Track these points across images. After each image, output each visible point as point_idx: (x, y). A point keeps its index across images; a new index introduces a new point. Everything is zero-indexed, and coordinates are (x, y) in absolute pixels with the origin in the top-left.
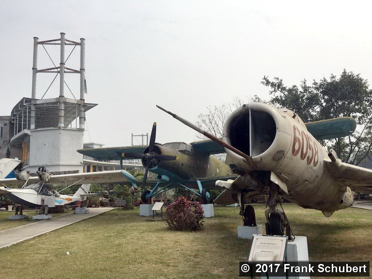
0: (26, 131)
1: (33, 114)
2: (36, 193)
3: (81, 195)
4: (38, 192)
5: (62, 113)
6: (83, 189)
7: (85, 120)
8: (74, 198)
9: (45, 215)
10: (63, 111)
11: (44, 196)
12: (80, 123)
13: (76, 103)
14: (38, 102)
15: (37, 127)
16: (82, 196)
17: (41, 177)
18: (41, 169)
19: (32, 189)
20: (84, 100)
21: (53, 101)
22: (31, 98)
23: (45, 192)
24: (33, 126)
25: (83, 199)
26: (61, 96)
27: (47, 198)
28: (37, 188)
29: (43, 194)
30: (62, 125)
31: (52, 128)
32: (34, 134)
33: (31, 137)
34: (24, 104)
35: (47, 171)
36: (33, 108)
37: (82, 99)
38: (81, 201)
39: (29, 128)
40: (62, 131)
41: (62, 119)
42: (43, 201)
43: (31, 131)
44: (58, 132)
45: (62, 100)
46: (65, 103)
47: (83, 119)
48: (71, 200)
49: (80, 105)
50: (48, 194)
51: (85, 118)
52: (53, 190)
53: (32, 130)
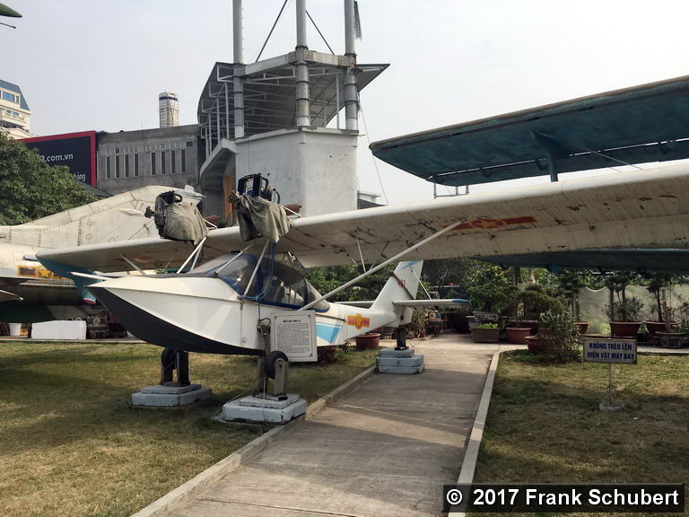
0: (226, 144)
1: (239, 101)
2: (234, 296)
3: (395, 305)
4: (239, 289)
5: (305, 91)
6: (401, 283)
7: (358, 107)
8: (376, 317)
9: (274, 402)
10: (306, 86)
11: (266, 312)
12: (348, 116)
13: (336, 64)
14: (248, 72)
15: (248, 132)
16: (400, 308)
17: (249, 222)
18: (250, 184)
19: (215, 276)
20: (355, 56)
21: (283, 62)
22: (232, 62)
23: (271, 293)
24: (240, 132)
25: (402, 318)
26: (301, 47)
27: (279, 321)
28: (235, 275)
29: (263, 302)
30: (306, 122)
31: (284, 131)
32: (244, 149)
33: (237, 157)
34: (219, 79)
35: (274, 196)
36: (238, 86)
37: (350, 54)
38: (396, 325)
39: (232, 137)
40: (305, 138)
41: (306, 108)
42: (264, 330)
43: (237, 144)
44: (295, 140)
45: (302, 59)
46: (310, 64)
47: (354, 106)
48: (366, 322)
49: (345, 68)
50: (285, 301)
51: (357, 103)
52: (301, 285)
53: (238, 141)
